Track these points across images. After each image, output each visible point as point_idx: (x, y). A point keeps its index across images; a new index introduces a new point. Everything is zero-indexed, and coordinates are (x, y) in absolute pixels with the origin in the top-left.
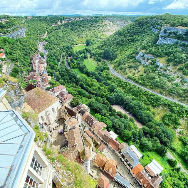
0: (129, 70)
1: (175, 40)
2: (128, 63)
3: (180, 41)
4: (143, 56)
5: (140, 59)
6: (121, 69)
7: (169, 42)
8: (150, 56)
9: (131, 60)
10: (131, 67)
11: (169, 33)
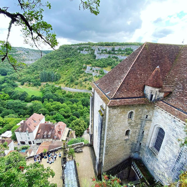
0: (86, 83)
1: (108, 55)
2: (80, 77)
3: (111, 55)
4: (91, 69)
5: (90, 72)
6: (76, 84)
7: (104, 57)
8: (97, 68)
9: (82, 75)
10: (86, 80)
11: (102, 50)
